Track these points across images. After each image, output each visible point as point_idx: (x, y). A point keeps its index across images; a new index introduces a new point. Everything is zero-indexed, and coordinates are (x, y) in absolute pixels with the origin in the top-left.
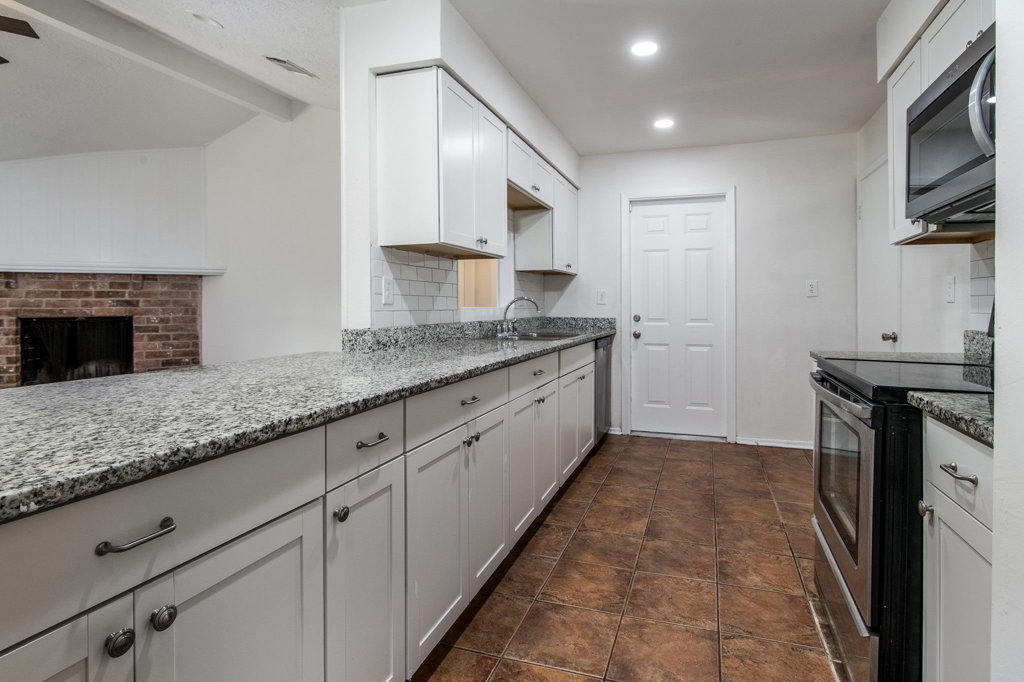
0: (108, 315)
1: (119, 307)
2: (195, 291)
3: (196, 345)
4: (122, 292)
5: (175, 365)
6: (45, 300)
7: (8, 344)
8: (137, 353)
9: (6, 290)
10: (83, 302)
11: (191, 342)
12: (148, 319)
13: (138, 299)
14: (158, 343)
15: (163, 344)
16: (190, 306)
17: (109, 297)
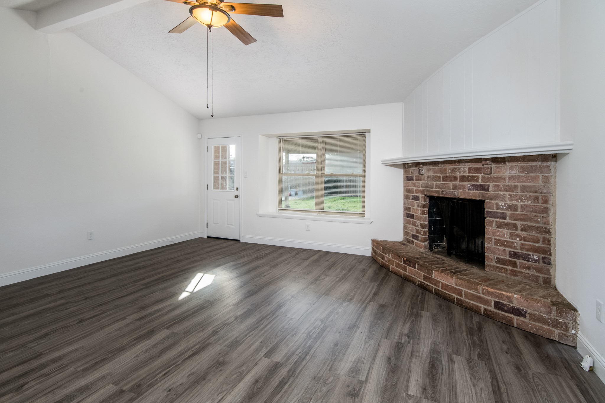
0: (468, 198)
1: (475, 191)
2: (546, 175)
3: (548, 242)
4: (477, 176)
5: (523, 259)
6: (435, 183)
7: (421, 214)
9: (420, 175)
10: (453, 185)
11: (541, 237)
12: (497, 204)
13: (489, 183)
14: (506, 232)
15: (511, 233)
16: (541, 193)
17: (469, 181)
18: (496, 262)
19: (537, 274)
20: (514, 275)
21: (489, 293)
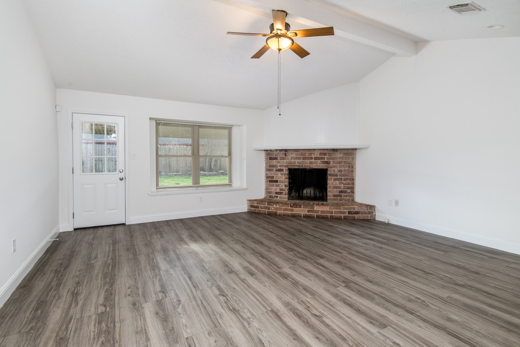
0: (319, 168)
1: (323, 164)
2: (353, 156)
3: (353, 184)
4: (324, 157)
5: (344, 193)
6: (297, 161)
7: (285, 179)
8: (329, 186)
9: (285, 157)
10: (310, 162)
11: (351, 182)
12: (334, 170)
13: (330, 160)
14: (337, 182)
15: (340, 182)
16: (351, 164)
17: (319, 160)
18: (333, 197)
19: (349, 198)
20: (341, 201)
21: (346, 208)
